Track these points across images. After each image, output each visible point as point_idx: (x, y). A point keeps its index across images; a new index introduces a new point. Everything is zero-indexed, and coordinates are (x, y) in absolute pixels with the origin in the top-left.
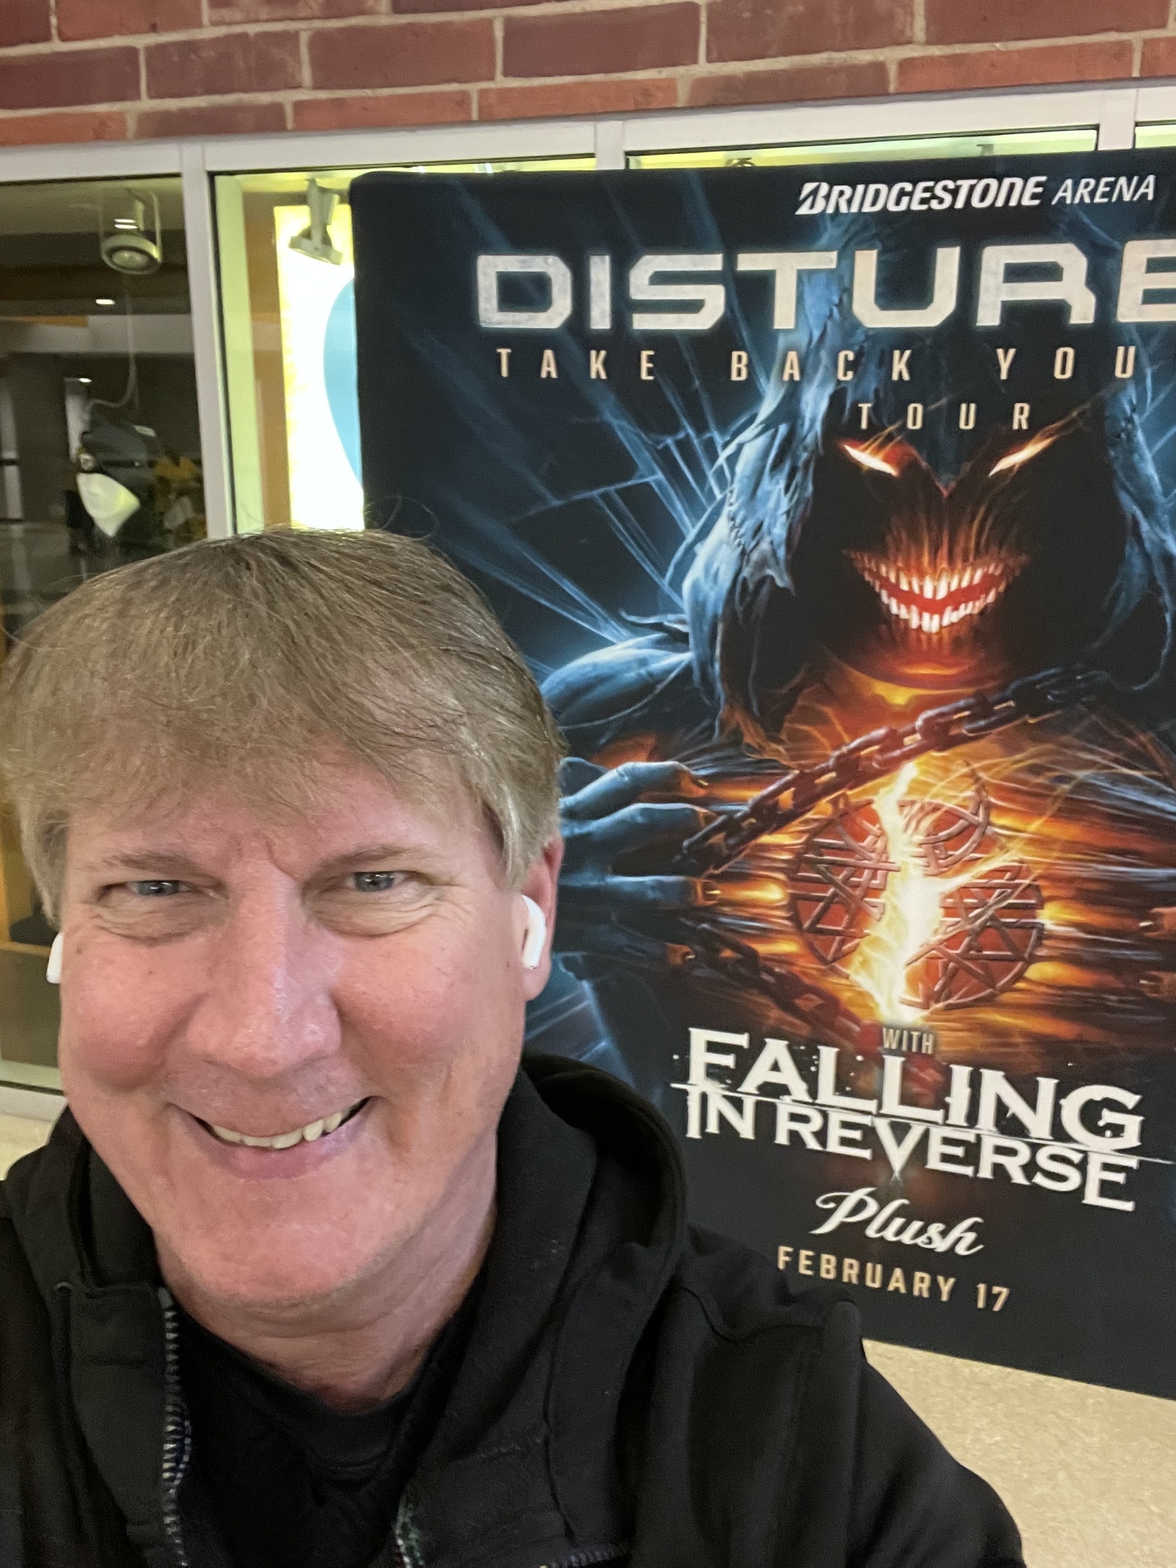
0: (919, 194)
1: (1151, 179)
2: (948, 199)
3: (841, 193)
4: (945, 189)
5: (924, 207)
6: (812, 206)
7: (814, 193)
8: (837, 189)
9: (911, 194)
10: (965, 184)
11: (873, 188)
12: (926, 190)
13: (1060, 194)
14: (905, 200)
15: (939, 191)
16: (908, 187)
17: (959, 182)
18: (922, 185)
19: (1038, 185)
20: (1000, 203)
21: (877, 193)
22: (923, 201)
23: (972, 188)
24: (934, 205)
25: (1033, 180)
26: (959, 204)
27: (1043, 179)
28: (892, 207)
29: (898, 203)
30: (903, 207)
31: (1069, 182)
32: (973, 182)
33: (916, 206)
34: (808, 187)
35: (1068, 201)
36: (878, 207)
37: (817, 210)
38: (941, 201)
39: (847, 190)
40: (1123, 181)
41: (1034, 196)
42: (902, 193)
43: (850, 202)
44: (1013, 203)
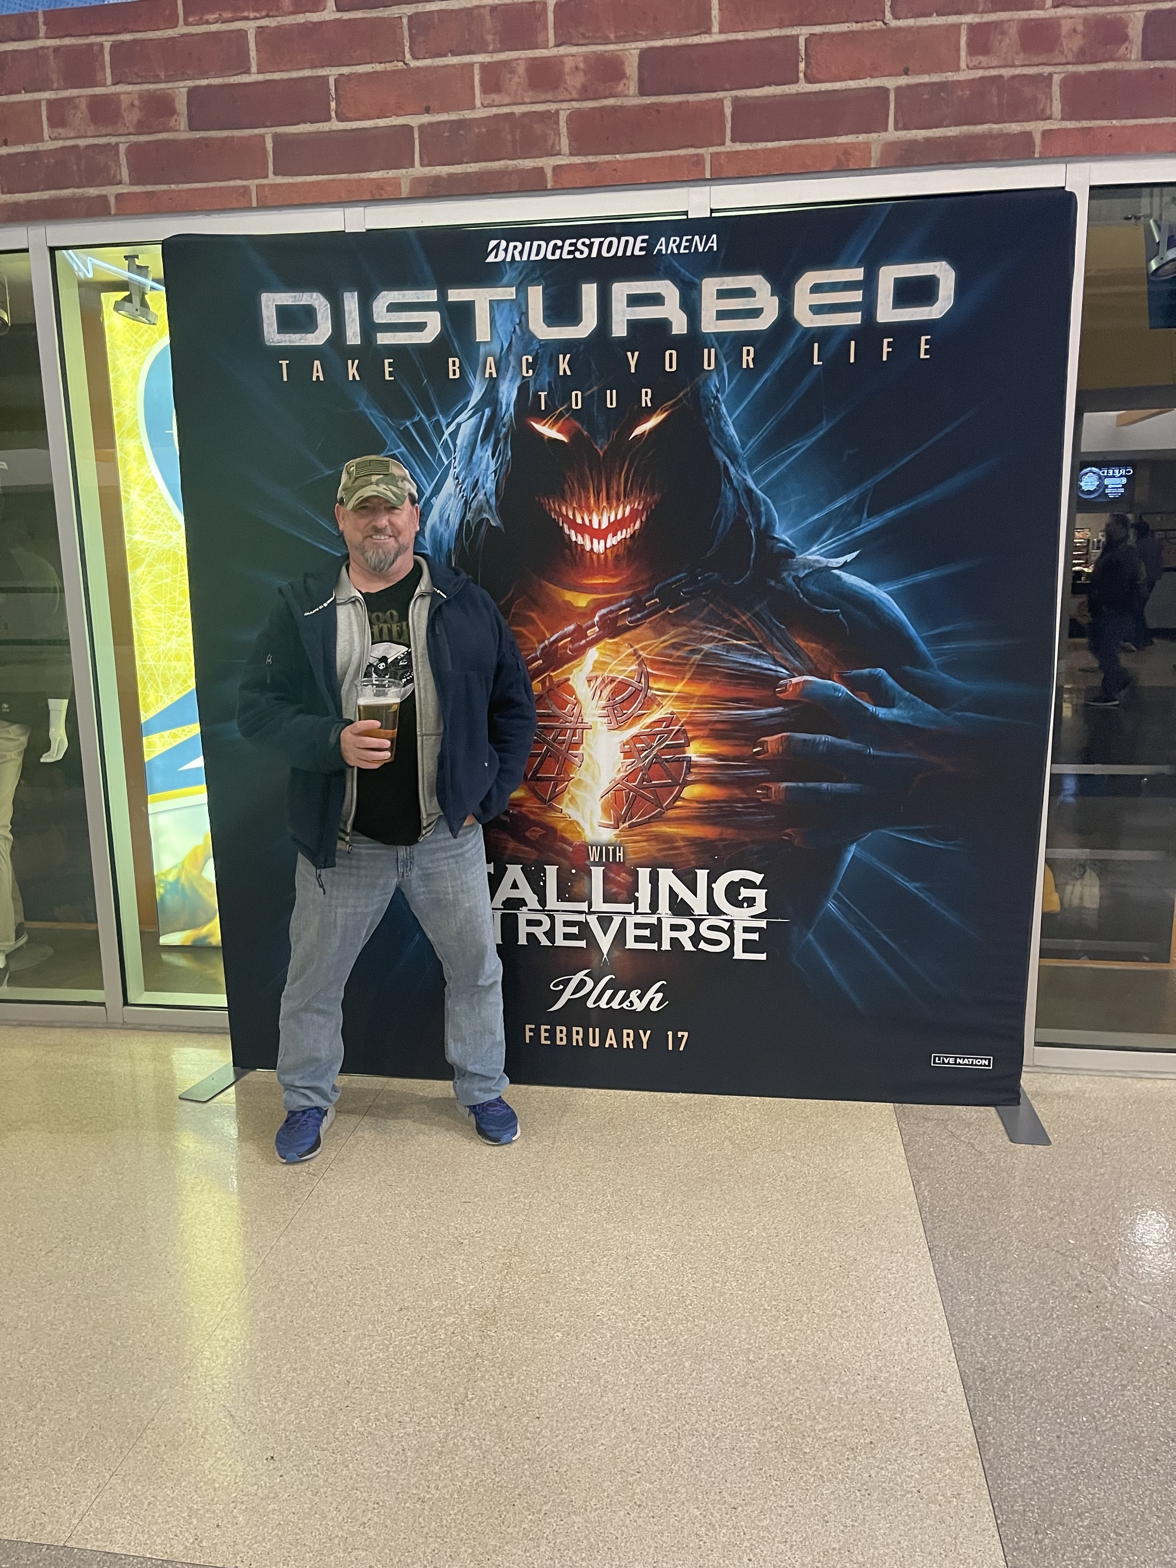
0: (567, 248)
1: (714, 236)
2: (586, 250)
3: (515, 247)
4: (583, 244)
5: (571, 256)
6: (496, 257)
7: (497, 246)
8: (512, 245)
9: (562, 248)
10: (597, 241)
11: (536, 243)
12: (571, 245)
13: (658, 247)
14: (558, 252)
15: (579, 246)
16: (560, 243)
17: (592, 240)
18: (568, 242)
19: (643, 241)
20: (620, 254)
21: (539, 246)
22: (570, 252)
23: (601, 243)
24: (577, 254)
25: (640, 238)
26: (594, 255)
27: (647, 237)
28: (549, 257)
29: (553, 254)
30: (557, 256)
31: (663, 239)
32: (602, 239)
33: (565, 256)
34: (493, 243)
35: (664, 252)
36: (541, 256)
37: (500, 258)
38: (582, 252)
39: (519, 245)
40: (697, 238)
41: (641, 249)
42: (555, 247)
43: (521, 253)
44: (629, 253)
